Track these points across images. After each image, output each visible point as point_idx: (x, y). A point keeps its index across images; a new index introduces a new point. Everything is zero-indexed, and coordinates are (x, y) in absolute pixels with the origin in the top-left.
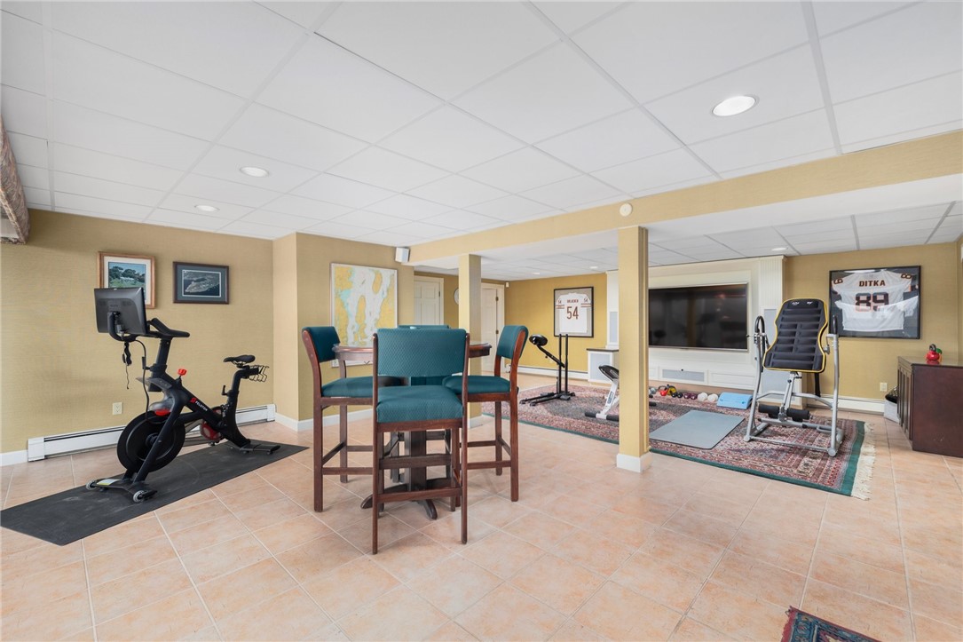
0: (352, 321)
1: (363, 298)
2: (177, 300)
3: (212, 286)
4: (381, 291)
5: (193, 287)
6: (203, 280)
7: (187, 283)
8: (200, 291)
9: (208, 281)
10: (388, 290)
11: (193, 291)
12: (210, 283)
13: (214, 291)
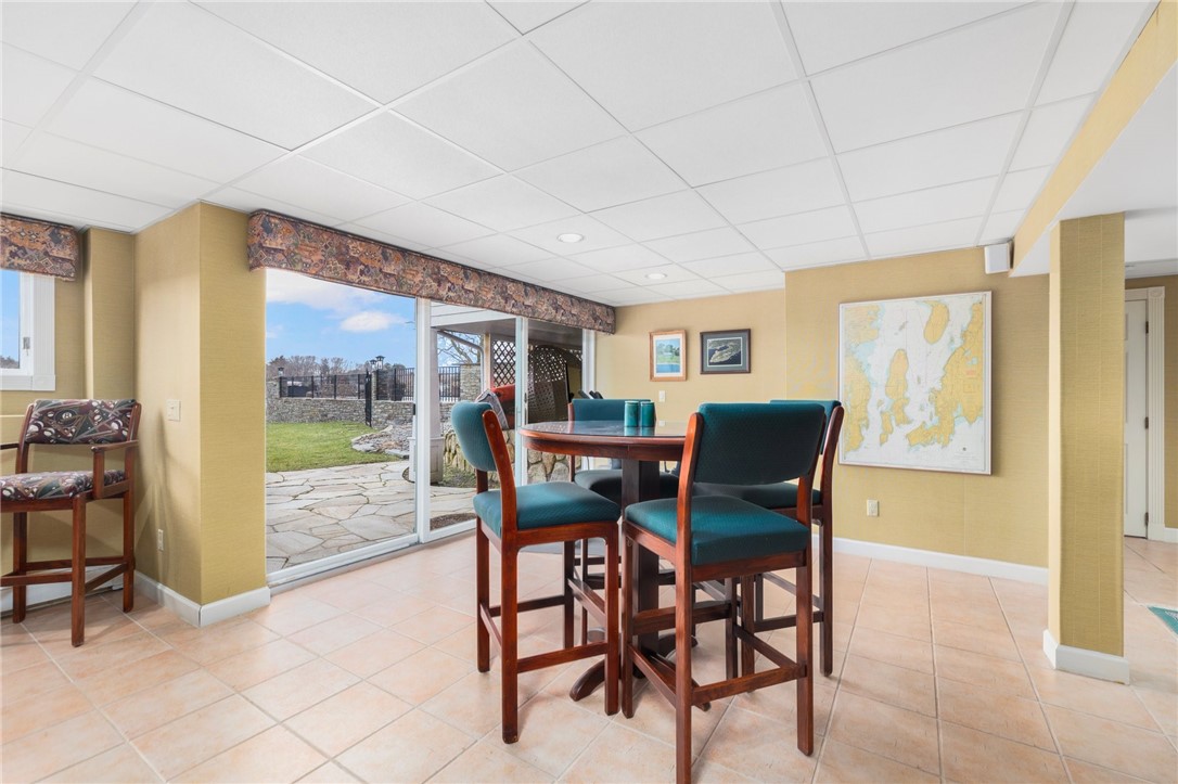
0: (878, 393)
1: (902, 355)
2: (703, 372)
3: (734, 353)
4: (945, 338)
5: (716, 358)
6: (725, 348)
7: (712, 353)
8: (723, 360)
9: (731, 348)
10: (964, 335)
11: (717, 360)
12: (732, 351)
13: (735, 359)
